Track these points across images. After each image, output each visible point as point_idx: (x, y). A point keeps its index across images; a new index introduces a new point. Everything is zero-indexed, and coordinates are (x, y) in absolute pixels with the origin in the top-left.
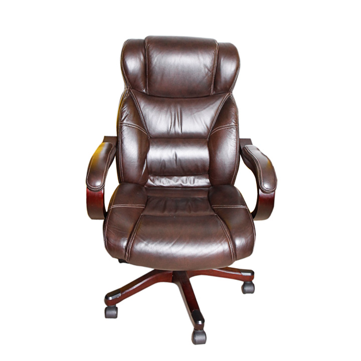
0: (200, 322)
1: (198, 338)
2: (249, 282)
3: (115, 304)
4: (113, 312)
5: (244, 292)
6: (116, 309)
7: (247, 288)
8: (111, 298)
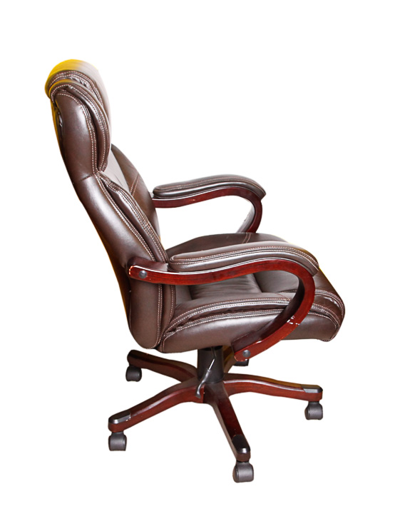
0: (244, 451)
1: (241, 473)
2: (315, 403)
3: (123, 431)
4: (120, 442)
5: (308, 417)
6: (125, 438)
7: (311, 412)
8: (116, 422)
